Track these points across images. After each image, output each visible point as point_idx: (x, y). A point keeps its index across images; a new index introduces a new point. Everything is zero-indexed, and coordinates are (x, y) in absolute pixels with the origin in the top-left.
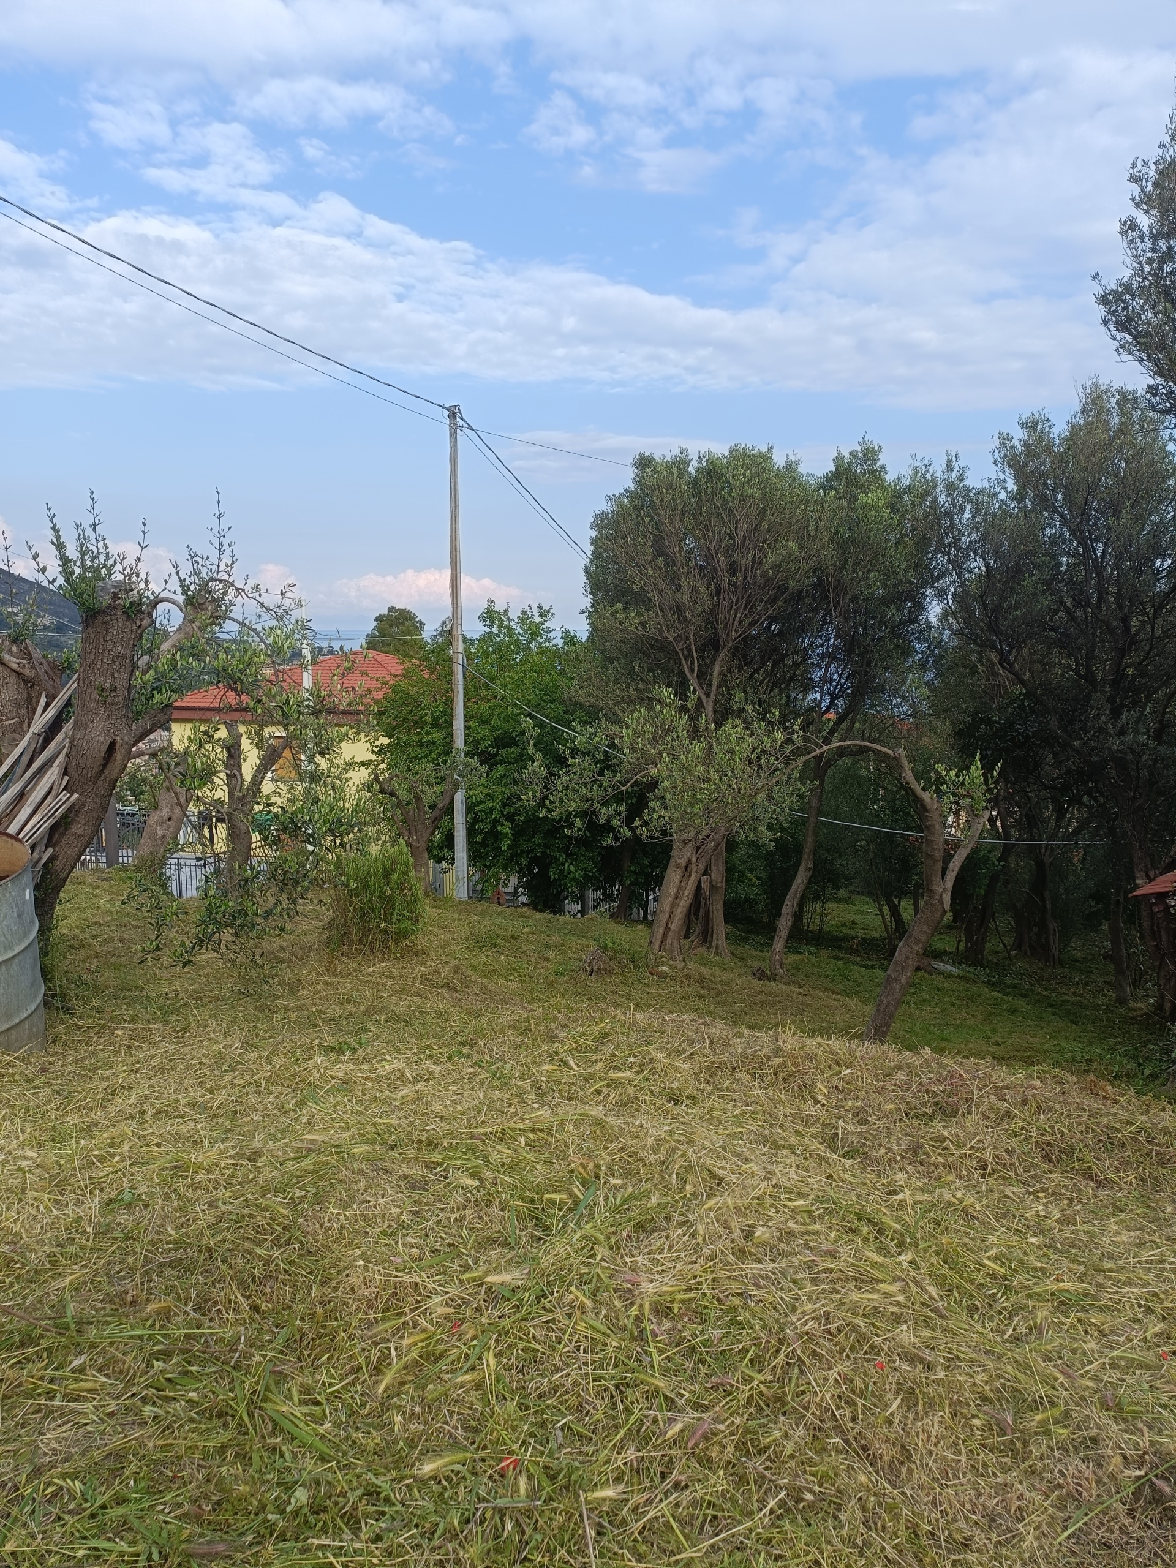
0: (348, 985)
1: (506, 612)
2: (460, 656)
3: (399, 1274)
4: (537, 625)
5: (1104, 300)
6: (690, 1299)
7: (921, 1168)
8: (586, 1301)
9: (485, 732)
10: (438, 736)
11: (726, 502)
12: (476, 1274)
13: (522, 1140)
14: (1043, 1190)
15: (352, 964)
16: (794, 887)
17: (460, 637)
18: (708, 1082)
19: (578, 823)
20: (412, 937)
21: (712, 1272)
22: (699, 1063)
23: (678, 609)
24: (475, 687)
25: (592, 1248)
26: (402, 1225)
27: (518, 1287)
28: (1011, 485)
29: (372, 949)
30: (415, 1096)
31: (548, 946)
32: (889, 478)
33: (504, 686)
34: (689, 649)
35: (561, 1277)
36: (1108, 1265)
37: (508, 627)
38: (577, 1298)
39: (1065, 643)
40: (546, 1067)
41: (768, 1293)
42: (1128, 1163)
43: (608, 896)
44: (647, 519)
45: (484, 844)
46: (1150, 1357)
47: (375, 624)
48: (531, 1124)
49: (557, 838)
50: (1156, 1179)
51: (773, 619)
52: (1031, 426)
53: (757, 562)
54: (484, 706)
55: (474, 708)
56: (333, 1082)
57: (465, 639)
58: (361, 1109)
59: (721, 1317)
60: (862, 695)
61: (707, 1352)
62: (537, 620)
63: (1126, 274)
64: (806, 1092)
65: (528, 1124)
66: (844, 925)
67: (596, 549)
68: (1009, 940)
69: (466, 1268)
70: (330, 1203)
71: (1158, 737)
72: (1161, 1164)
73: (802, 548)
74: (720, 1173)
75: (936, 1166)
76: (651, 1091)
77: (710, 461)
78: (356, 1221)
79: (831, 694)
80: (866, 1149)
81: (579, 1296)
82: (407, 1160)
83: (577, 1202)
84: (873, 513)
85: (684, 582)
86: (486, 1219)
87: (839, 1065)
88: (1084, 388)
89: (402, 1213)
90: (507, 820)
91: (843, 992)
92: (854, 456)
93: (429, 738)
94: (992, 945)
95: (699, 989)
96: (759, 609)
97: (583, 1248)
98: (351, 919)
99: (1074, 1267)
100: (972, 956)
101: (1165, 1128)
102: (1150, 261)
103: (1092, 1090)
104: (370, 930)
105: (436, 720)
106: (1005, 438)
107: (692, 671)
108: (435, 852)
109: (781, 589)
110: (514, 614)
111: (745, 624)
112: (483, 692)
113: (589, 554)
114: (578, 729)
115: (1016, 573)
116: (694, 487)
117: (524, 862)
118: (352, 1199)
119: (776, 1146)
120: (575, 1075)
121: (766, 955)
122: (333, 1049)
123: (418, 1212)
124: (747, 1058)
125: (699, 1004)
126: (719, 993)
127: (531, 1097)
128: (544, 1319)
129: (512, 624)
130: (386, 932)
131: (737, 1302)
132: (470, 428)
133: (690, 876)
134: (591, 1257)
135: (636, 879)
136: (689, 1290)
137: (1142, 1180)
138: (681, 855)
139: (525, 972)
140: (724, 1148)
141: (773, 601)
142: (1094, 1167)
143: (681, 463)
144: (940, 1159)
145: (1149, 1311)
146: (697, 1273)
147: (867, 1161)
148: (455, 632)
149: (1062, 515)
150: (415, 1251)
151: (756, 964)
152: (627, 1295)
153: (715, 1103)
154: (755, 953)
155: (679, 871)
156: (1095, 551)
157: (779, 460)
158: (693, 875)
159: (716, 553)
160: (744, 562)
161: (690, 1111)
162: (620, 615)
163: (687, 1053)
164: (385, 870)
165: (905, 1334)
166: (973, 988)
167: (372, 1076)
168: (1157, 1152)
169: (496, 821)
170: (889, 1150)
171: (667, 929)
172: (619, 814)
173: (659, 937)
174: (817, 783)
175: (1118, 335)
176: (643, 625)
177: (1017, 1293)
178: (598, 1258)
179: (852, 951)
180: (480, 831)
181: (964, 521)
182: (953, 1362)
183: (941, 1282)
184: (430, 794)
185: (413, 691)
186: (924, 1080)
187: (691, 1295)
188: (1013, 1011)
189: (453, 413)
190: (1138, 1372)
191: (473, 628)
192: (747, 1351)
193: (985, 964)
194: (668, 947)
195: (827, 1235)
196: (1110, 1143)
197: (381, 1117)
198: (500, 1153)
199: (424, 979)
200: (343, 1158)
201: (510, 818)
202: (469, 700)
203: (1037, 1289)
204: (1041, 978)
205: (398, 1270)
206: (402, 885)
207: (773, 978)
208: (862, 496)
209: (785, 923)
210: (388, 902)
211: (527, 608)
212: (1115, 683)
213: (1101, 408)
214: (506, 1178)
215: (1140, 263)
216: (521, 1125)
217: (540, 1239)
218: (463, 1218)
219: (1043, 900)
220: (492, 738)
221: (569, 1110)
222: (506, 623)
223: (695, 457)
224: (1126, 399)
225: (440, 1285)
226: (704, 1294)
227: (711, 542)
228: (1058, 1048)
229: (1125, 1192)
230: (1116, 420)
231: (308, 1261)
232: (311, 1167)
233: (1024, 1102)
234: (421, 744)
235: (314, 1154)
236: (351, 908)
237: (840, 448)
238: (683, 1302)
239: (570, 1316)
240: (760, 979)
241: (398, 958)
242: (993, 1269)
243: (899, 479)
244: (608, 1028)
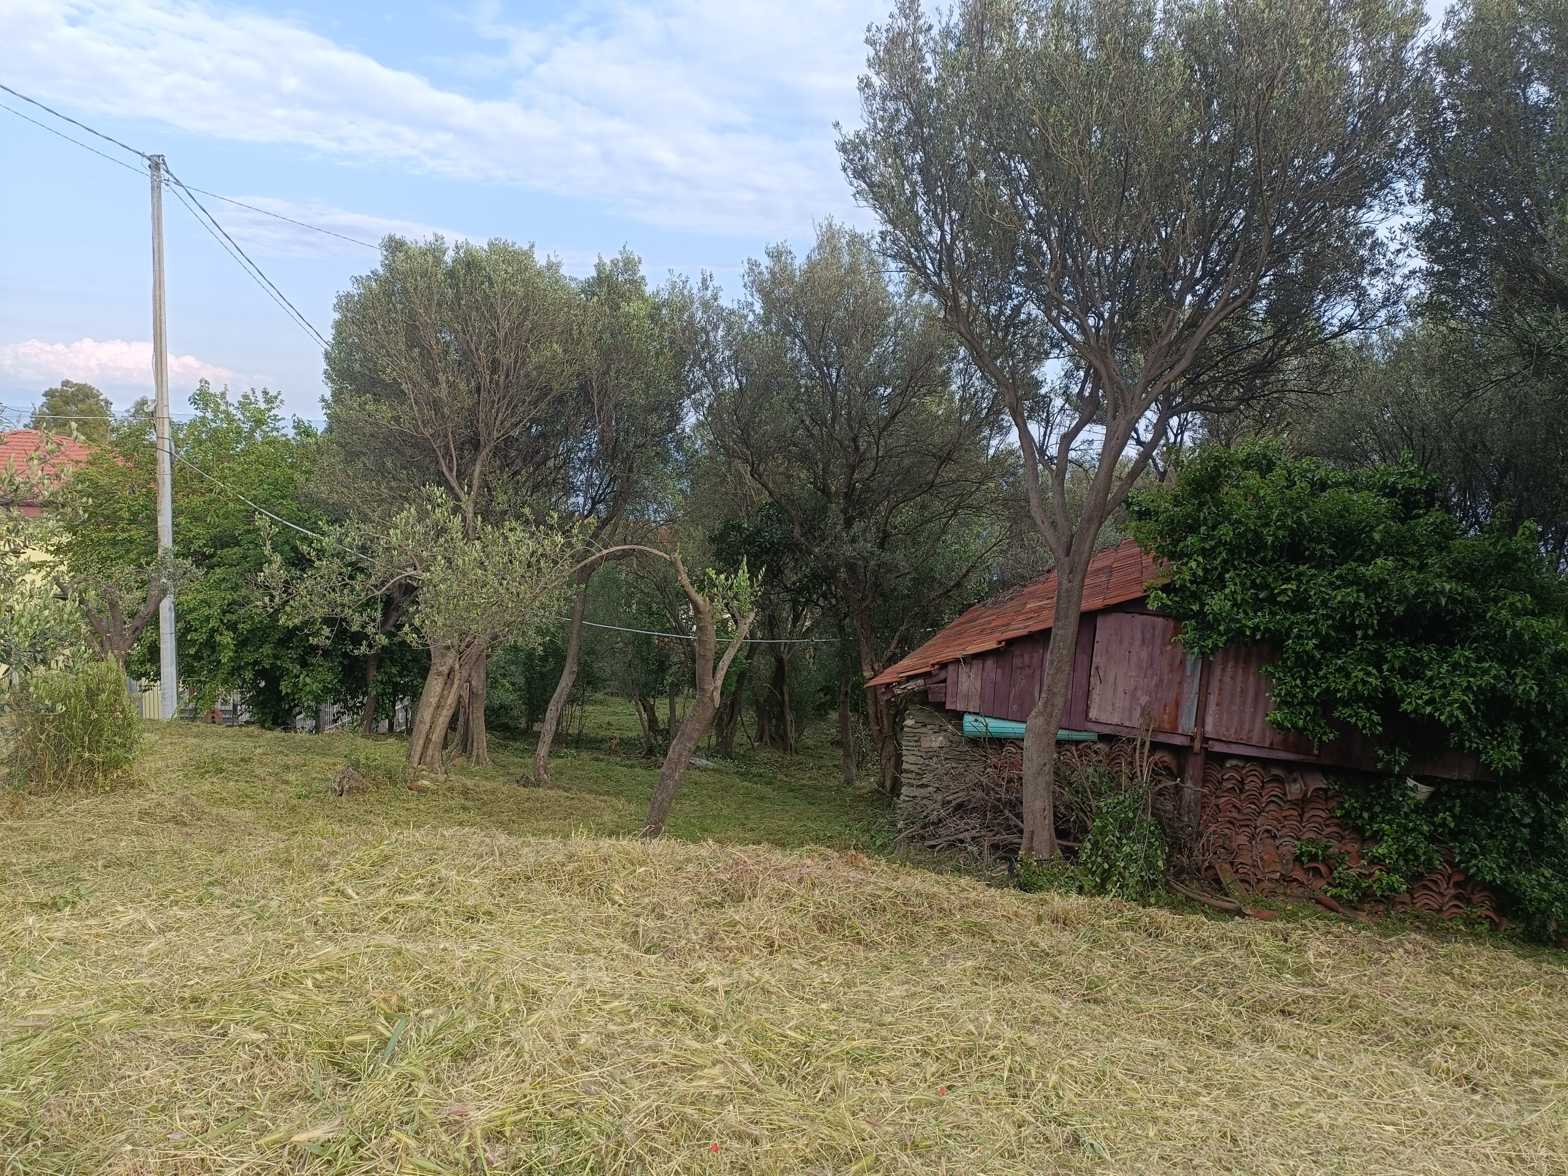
0: (39, 829)
1: (223, 394)
2: (167, 442)
3: (179, 1153)
4: (261, 412)
5: (843, 148)
6: (521, 1120)
7: (718, 954)
8: (409, 1141)
9: (198, 530)
10: (137, 533)
11: (486, 297)
12: (277, 1136)
13: (309, 983)
14: (825, 959)
15: (45, 803)
16: (558, 690)
17: (166, 421)
18: (502, 896)
19: (326, 631)
20: (126, 767)
21: (542, 1087)
22: (491, 874)
23: (436, 404)
24: (185, 478)
25: (410, 1086)
26: (175, 1096)
27: (329, 1141)
28: (758, 308)
29: (70, 785)
30: (167, 948)
31: (287, 768)
32: (649, 289)
33: (223, 479)
34: (447, 448)
35: (378, 1122)
36: (888, 1018)
37: (227, 413)
38: (399, 1140)
39: (805, 458)
40: (321, 899)
41: (600, 1098)
42: (889, 925)
43: (350, 709)
44: (399, 307)
45: (197, 657)
46: (931, 1096)
47: (44, 399)
48: (317, 964)
49: (288, 648)
50: (911, 936)
51: (533, 421)
52: (776, 255)
53: (520, 361)
54: (197, 500)
55: (183, 502)
56: (53, 945)
57: (171, 423)
58: (99, 971)
59: (556, 1132)
60: (625, 500)
61: (545, 1170)
62: (263, 406)
63: (862, 127)
64: (602, 893)
65: (316, 963)
66: (600, 727)
67: (339, 333)
68: (753, 733)
69: (264, 1130)
70: (77, 1086)
71: (881, 546)
72: (915, 922)
73: (565, 351)
74: (534, 986)
75: (730, 950)
76: (446, 912)
77: (468, 252)
78: (114, 1101)
79: (593, 498)
80: (667, 943)
81: (404, 1138)
82: (171, 1023)
83: (385, 1042)
84: (635, 322)
85: (441, 377)
86: (280, 1074)
87: (633, 864)
88: (821, 227)
89: (173, 1084)
90: (227, 629)
91: (608, 793)
92: (615, 265)
93: (126, 535)
94: (739, 737)
95: (463, 801)
96: (521, 409)
97: (400, 1087)
98: (42, 750)
99: (861, 1024)
100: (723, 750)
101: (917, 890)
102: (882, 119)
103: (853, 863)
104: (68, 761)
105: (135, 514)
106: (753, 264)
107: (451, 470)
108: (134, 668)
109: (545, 392)
110: (234, 398)
111: (507, 424)
112: (196, 484)
113: (329, 338)
114: (326, 528)
115: (766, 390)
116: (451, 277)
117: (248, 675)
118: (106, 1078)
119: (580, 951)
120: (356, 905)
121: (530, 761)
122: (43, 906)
123: (193, 1079)
124: (541, 866)
125: (464, 816)
126: (484, 804)
127: (310, 933)
128: (364, 1169)
129: (231, 409)
130: (91, 763)
131: (570, 1113)
132: (177, 182)
133: (453, 684)
134: (409, 1095)
135: (384, 689)
136: (520, 1110)
137: (901, 938)
138: (441, 664)
139: (260, 798)
140: (534, 960)
141: (535, 403)
142: (862, 932)
143: (435, 252)
144: (734, 943)
145: (926, 1054)
146: (528, 1091)
147: (670, 954)
148: (159, 414)
149: (803, 341)
150: (197, 1123)
151: (519, 771)
152: (455, 1126)
153: (512, 916)
154: (516, 760)
155: (441, 680)
156: (830, 376)
157: (540, 259)
158: (456, 683)
159: (477, 350)
160: (506, 361)
161: (489, 927)
162: (370, 407)
163: (477, 869)
164: (88, 689)
165: (732, 1115)
166: (727, 780)
167: (104, 931)
168: (912, 912)
169: (214, 630)
170: (689, 940)
171: (428, 740)
172: (374, 621)
173: (419, 749)
174: (583, 586)
175: (855, 182)
176: (397, 419)
177: (817, 1057)
178: (420, 1095)
179: (611, 752)
180: (193, 642)
181: (719, 338)
182: (777, 1131)
183: (755, 1059)
184: (129, 600)
185: (104, 481)
186: (713, 870)
187: (523, 1115)
188: (762, 798)
189: (156, 164)
190: (925, 1110)
191: (182, 412)
192: (587, 1160)
193: (734, 755)
194: (428, 759)
195: (647, 1032)
196: (874, 909)
197: (126, 978)
198: (284, 999)
199: (144, 814)
200: (88, 1032)
201: (232, 627)
202: (176, 493)
203: (834, 1051)
204: (782, 765)
205: (176, 1148)
206: (111, 708)
207: (538, 784)
208: (623, 304)
209: (547, 728)
210: (94, 728)
211: (250, 393)
212: (847, 496)
213: (835, 246)
214: (298, 1026)
215: (875, 119)
216: (306, 966)
217: (346, 1086)
218: (251, 1077)
219: (782, 694)
220: (207, 537)
221: (356, 943)
222: (223, 408)
223: (452, 246)
224: (856, 240)
225: (231, 1156)
226: (536, 1112)
227: (471, 337)
228: (804, 828)
229: (887, 952)
230: (846, 259)
231: (57, 1158)
232: (46, 1048)
233: (800, 881)
234: (114, 543)
235: (45, 1032)
236: (43, 737)
237: (602, 255)
238: (515, 1123)
239: (392, 1160)
240: (524, 786)
241: (106, 792)
242: (795, 1039)
243: (658, 292)
244: (387, 850)
